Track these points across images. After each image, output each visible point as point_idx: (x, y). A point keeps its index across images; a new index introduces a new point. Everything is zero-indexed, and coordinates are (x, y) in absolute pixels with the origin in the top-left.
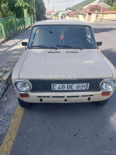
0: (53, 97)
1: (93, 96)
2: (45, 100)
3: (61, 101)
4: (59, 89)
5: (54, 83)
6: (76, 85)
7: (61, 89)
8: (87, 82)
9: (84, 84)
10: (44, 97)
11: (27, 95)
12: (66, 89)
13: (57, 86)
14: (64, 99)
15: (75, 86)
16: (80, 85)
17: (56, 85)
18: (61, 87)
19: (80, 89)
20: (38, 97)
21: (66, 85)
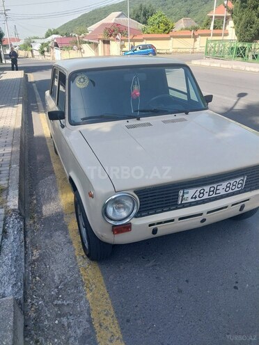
0: (180, 219)
1: (248, 200)
2: (163, 230)
3: (195, 223)
4: (193, 200)
5: (183, 188)
6: (224, 184)
7: (198, 199)
8: (243, 175)
9: (238, 180)
10: (158, 223)
11: (127, 227)
12: (206, 196)
13: (189, 195)
14: (200, 218)
15: (222, 188)
16: (232, 182)
17: (188, 193)
18: (197, 194)
19: (231, 191)
20: (150, 225)
21: (207, 188)
